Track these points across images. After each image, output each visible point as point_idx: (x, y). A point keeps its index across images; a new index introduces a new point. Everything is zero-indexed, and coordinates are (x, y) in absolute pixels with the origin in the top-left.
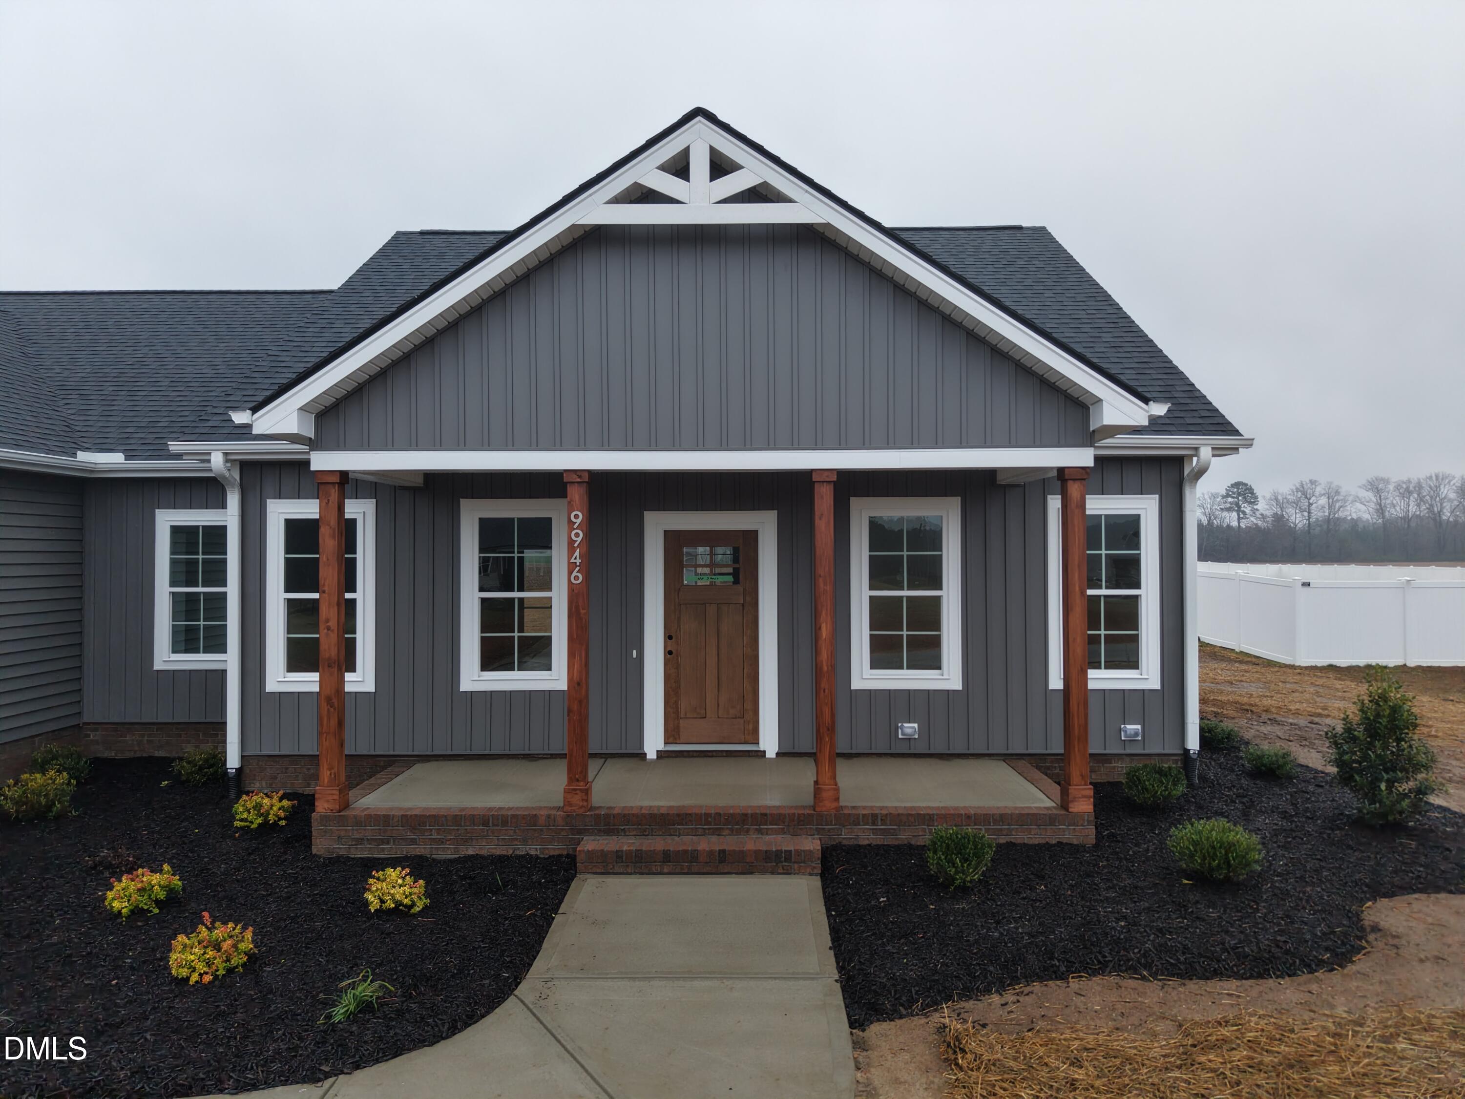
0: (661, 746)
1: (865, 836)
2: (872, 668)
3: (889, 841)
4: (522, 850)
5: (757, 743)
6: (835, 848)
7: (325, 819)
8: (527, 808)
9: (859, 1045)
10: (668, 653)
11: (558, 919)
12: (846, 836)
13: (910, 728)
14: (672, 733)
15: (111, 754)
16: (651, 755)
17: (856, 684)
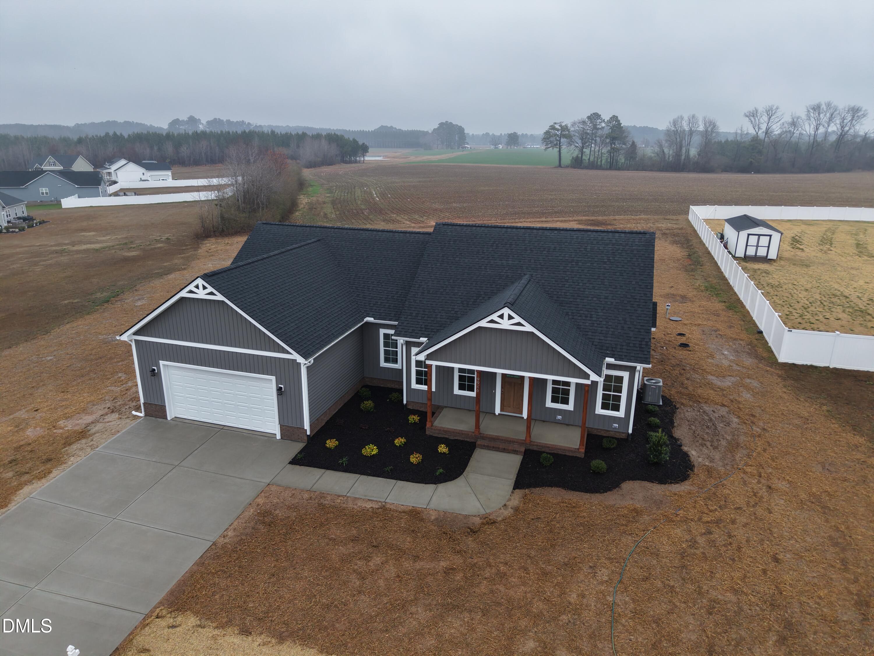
0: (499, 412)
1: (535, 448)
2: (552, 402)
3: (540, 450)
4: (466, 440)
5: (522, 414)
6: (529, 450)
7: (428, 428)
8: (467, 431)
9: (512, 492)
10: (502, 391)
11: (471, 459)
12: (531, 448)
13: (559, 417)
14: (502, 409)
15: (371, 384)
16: (497, 414)
17: (547, 406)
